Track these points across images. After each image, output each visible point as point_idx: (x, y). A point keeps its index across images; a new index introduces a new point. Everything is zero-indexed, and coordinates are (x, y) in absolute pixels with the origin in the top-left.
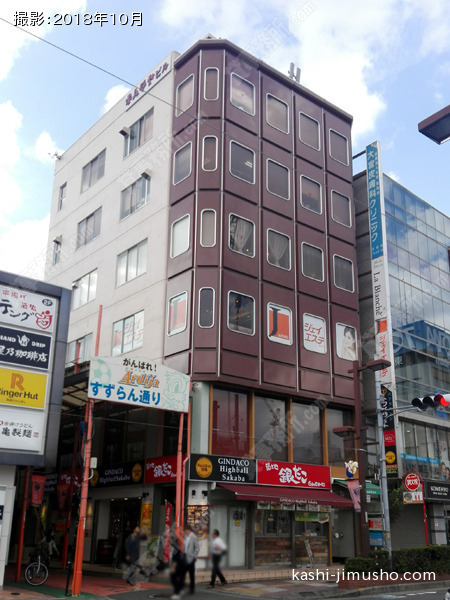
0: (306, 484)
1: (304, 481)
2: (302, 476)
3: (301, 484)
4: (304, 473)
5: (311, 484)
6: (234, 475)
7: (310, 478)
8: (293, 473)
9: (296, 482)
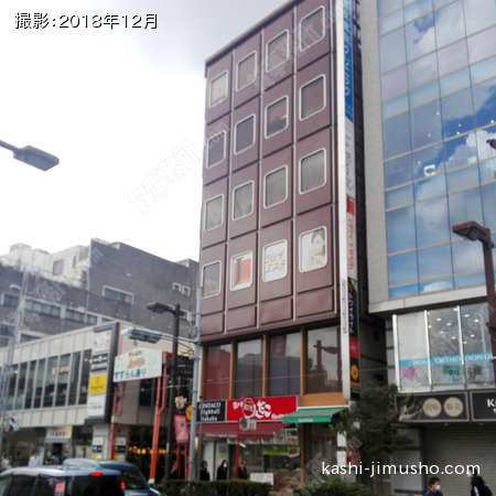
0: (270, 418)
1: (268, 414)
2: (266, 410)
3: (265, 418)
4: (268, 407)
5: (275, 417)
6: (210, 416)
7: (275, 410)
8: (257, 408)
9: (260, 417)
